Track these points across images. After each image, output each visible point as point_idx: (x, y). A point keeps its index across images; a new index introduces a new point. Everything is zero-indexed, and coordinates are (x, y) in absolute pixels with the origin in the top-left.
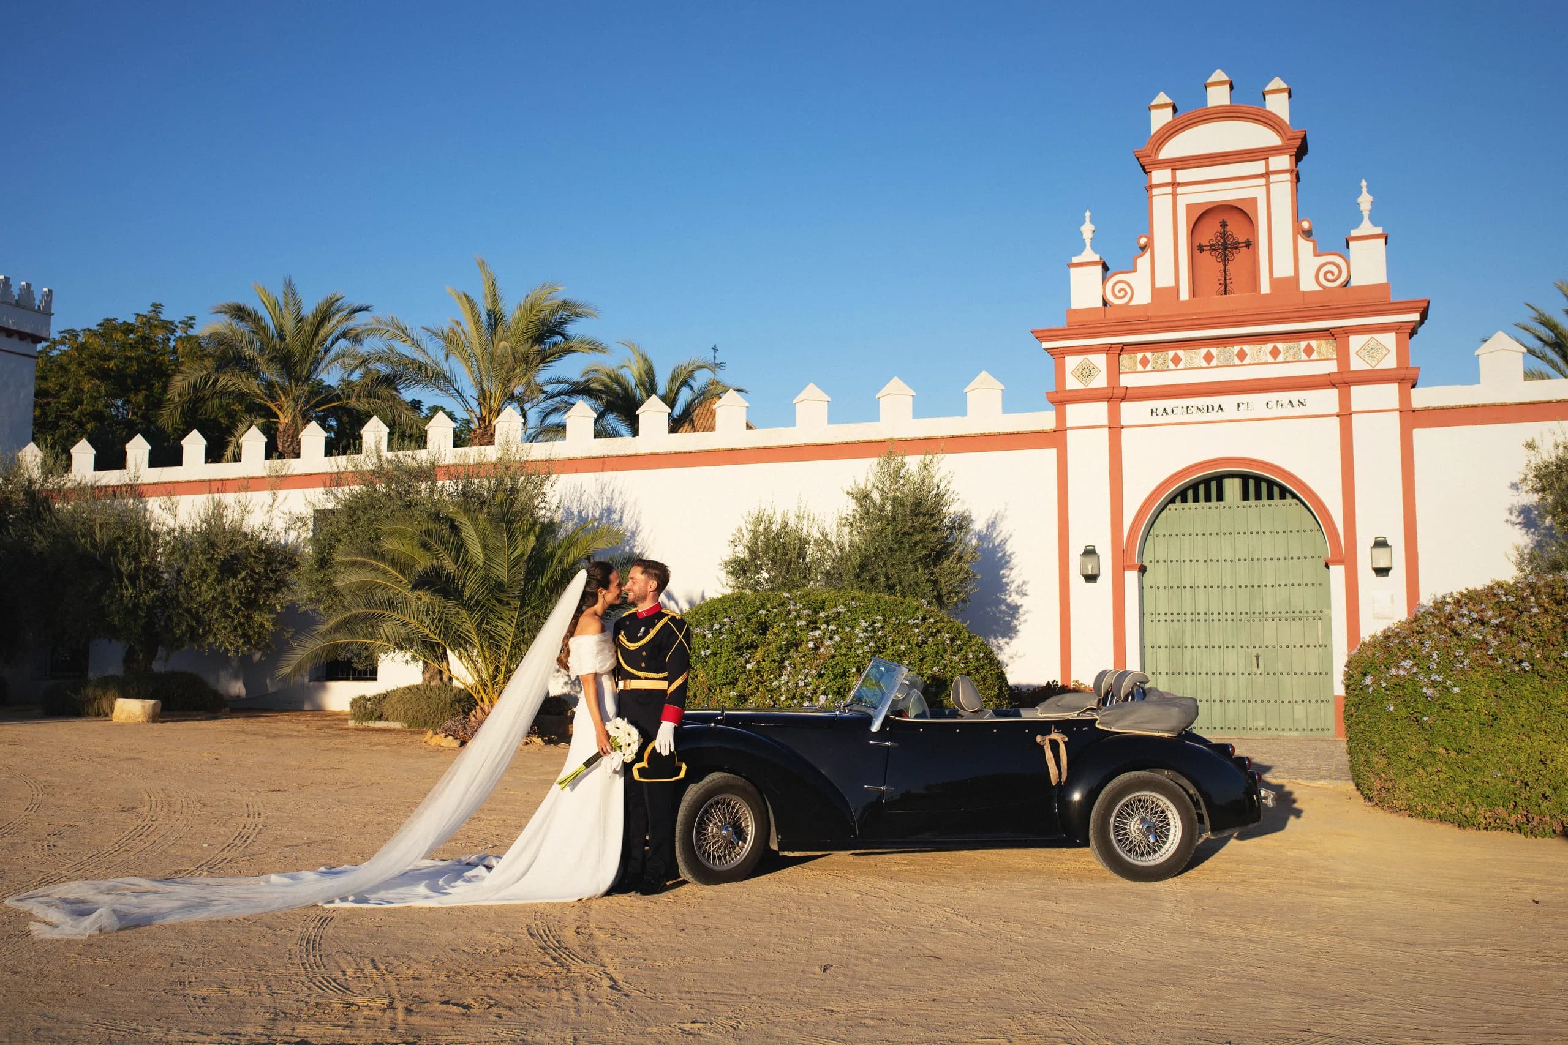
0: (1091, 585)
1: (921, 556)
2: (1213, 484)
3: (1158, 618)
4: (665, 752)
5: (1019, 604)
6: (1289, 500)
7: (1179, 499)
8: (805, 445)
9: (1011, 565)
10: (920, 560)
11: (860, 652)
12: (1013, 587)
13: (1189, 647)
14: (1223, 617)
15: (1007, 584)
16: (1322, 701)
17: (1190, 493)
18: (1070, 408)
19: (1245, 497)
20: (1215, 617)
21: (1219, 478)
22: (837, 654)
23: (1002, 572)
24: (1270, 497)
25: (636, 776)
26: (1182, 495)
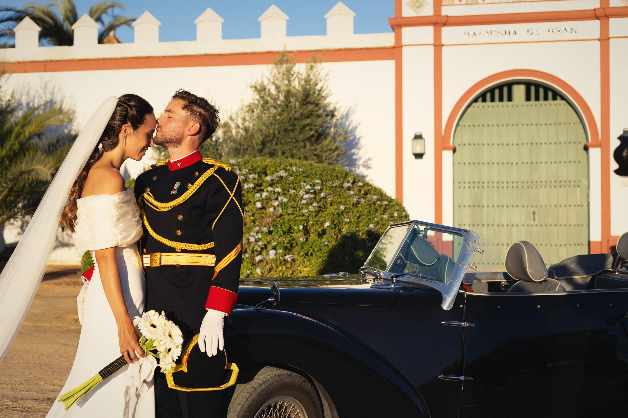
0: (419, 161)
1: (309, 136)
2: (505, 89)
3: (464, 185)
4: (212, 352)
5: (365, 174)
6: (559, 101)
7: (480, 99)
8: (206, 55)
9: (359, 146)
10: (308, 139)
11: (305, 211)
12: (360, 162)
13: (486, 206)
14: (510, 185)
15: (356, 160)
16: (579, 245)
17: (488, 96)
18: (405, 31)
19: (528, 98)
20: (505, 185)
21: (510, 85)
22: (284, 213)
23: (353, 151)
24: (546, 98)
25: (171, 384)
26: (483, 97)
